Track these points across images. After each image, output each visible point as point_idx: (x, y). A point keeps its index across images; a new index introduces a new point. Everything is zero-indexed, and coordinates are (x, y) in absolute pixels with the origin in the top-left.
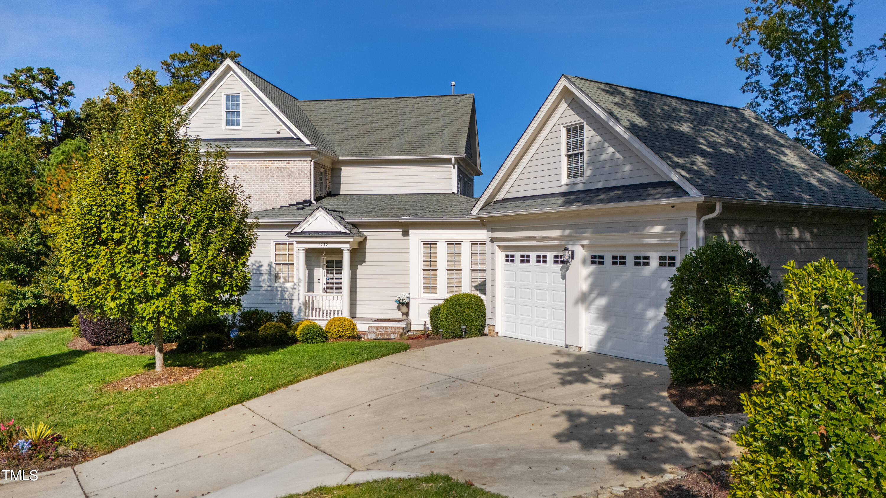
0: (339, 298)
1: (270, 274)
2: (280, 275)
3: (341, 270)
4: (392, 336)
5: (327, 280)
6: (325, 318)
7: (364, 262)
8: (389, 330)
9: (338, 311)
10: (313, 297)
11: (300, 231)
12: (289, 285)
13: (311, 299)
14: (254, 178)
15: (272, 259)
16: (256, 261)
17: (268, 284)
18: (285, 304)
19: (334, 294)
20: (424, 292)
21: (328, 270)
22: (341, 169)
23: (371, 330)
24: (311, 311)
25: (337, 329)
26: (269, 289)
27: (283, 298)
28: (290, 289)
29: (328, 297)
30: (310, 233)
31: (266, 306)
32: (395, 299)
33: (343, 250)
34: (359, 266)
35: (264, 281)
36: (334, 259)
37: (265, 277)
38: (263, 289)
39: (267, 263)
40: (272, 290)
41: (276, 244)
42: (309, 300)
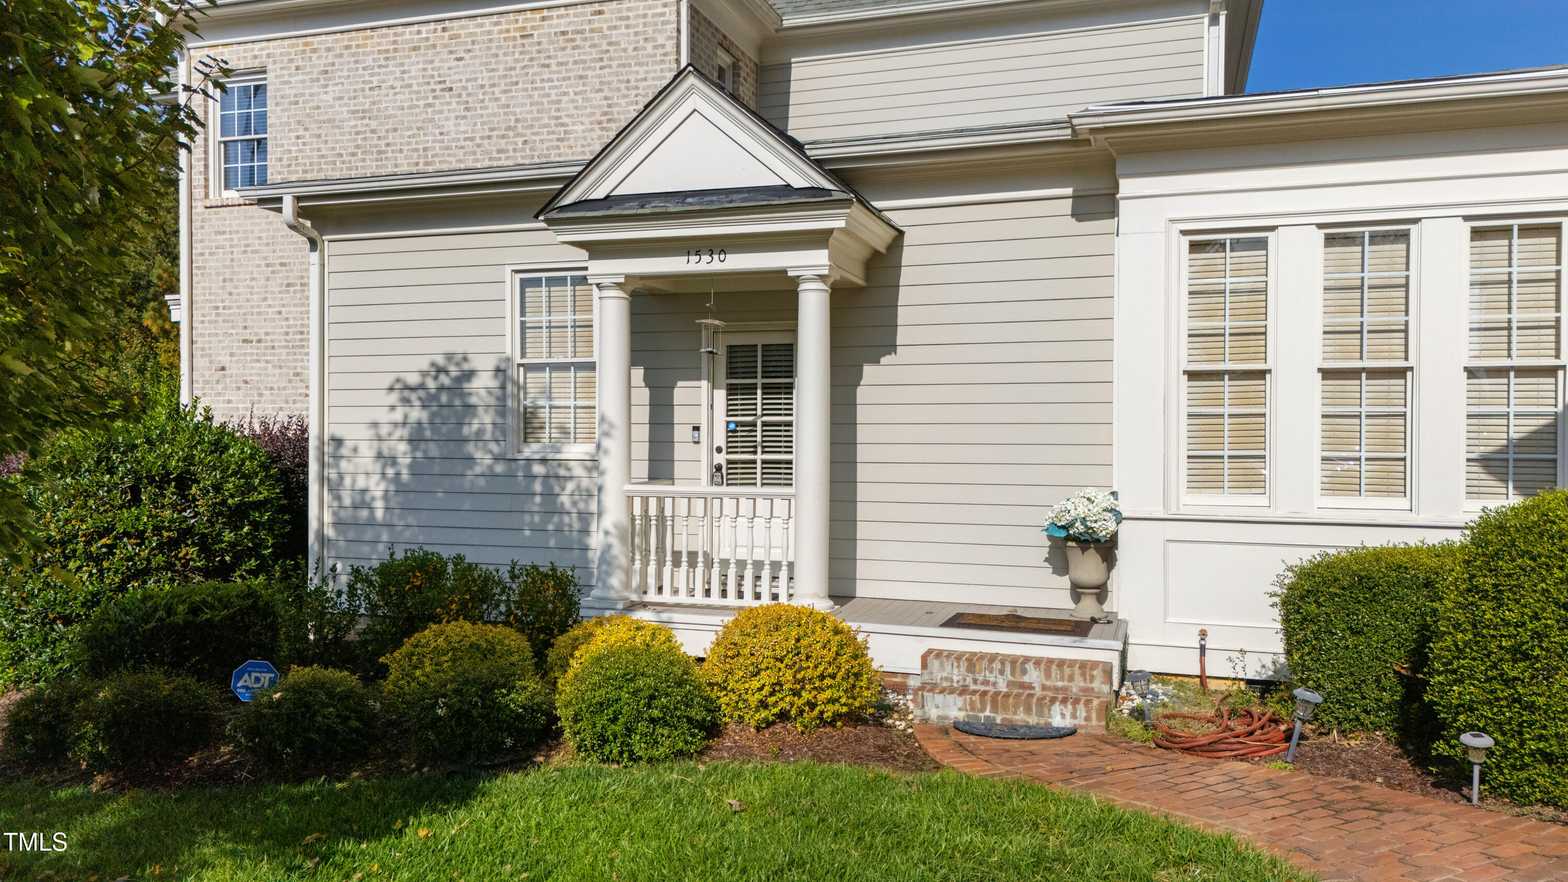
0: (780, 506)
1: (501, 409)
2: (544, 414)
3: (789, 388)
4: (1059, 718)
5: (731, 433)
6: (715, 599)
7: (891, 347)
8: (1033, 676)
9: (776, 566)
10: (660, 500)
11: (599, 194)
12: (576, 451)
13: (653, 511)
14: (484, 78)
15: (510, 347)
16: (449, 357)
17: (494, 447)
18: (559, 530)
19: (759, 489)
20: (1198, 482)
21: (732, 390)
22: (788, 66)
23: (938, 672)
24: (652, 568)
25: (766, 678)
26: (499, 468)
27: (552, 508)
28: (578, 471)
29: (729, 504)
30: (643, 198)
31: (476, 537)
32: (1046, 517)
33: (796, 281)
34: (869, 371)
35: (479, 437)
36: (759, 340)
37: (485, 419)
38: (478, 470)
39: (488, 363)
40: (511, 475)
41: (524, 283)
42: (646, 516)
